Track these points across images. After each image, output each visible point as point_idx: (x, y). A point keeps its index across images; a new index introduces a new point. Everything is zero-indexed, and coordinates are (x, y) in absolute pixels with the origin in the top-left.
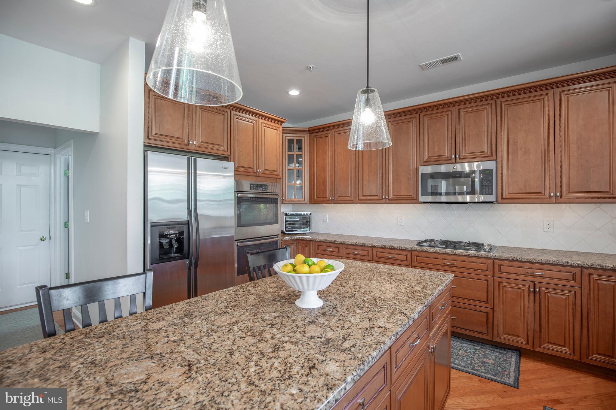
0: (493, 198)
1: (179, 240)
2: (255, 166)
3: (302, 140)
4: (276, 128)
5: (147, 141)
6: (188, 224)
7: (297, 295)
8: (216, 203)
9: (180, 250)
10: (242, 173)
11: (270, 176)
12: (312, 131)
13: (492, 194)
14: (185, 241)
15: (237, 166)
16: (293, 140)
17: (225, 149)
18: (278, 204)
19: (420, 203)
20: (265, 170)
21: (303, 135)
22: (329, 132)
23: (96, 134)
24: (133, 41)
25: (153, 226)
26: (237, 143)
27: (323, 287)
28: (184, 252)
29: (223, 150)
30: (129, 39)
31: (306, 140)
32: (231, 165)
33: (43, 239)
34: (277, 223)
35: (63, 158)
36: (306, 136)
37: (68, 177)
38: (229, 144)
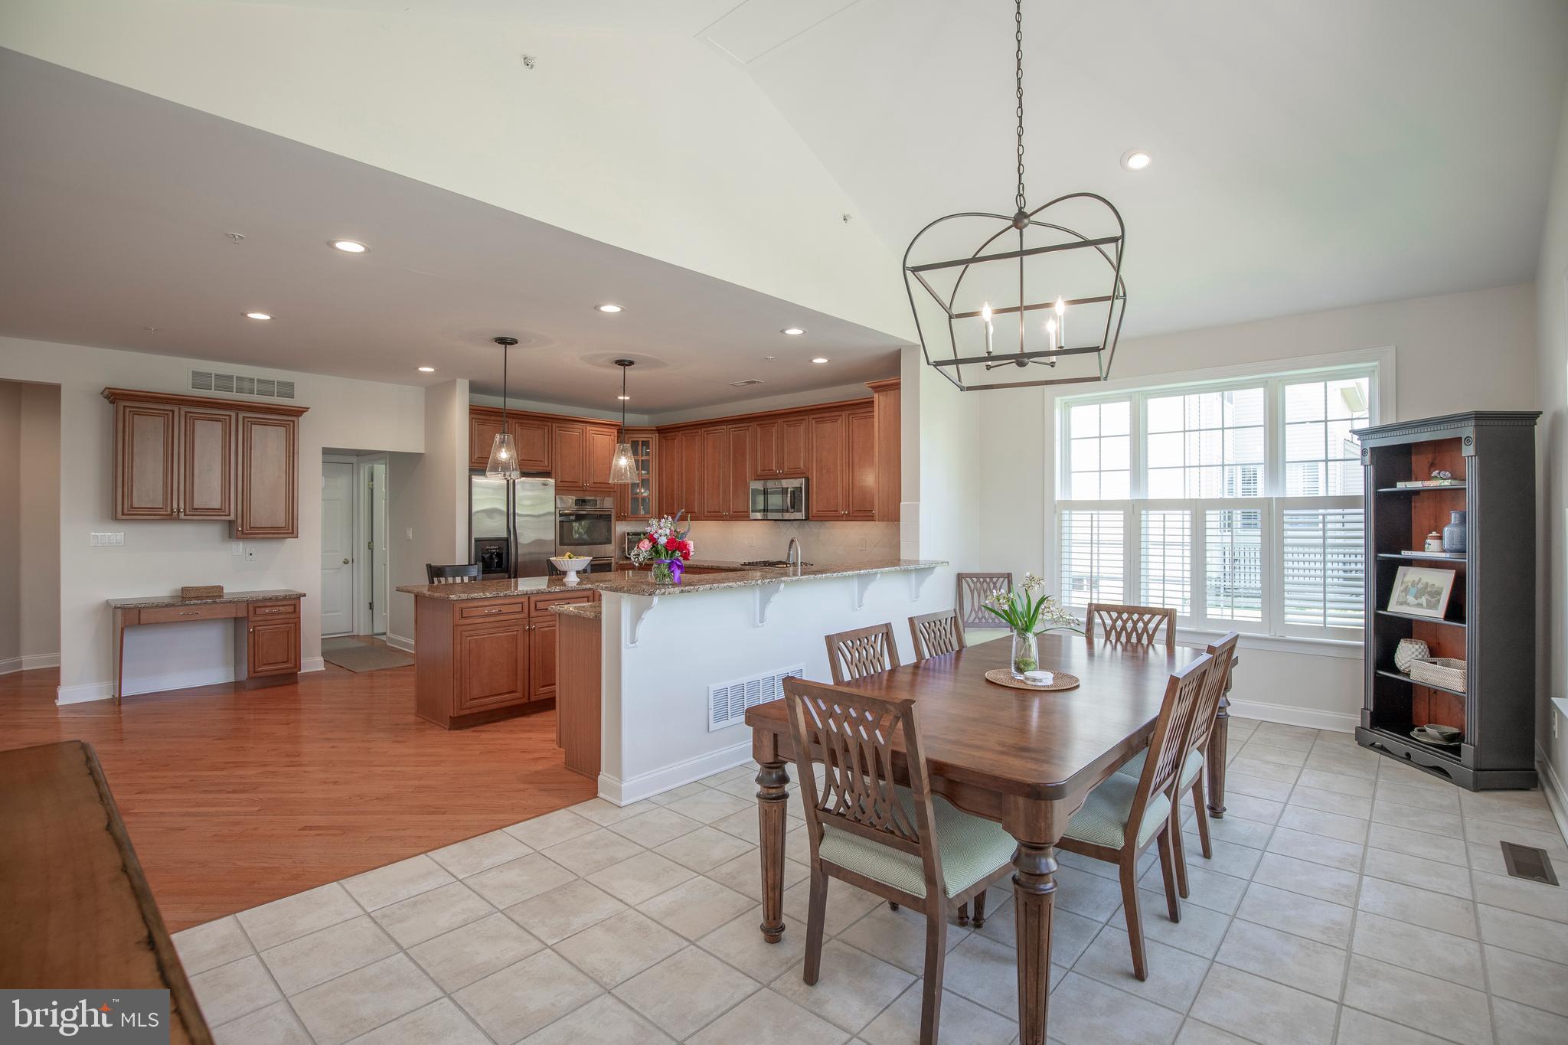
0: (801, 515)
1: (499, 555)
2: (581, 479)
3: (649, 441)
4: (609, 434)
5: (471, 465)
6: (507, 540)
7: (564, 573)
8: (535, 519)
9: (499, 564)
10: (565, 488)
11: (601, 489)
12: (662, 431)
13: (801, 511)
14: (504, 555)
15: (560, 480)
16: (638, 441)
17: (546, 463)
18: (611, 521)
19: (752, 520)
20: (594, 483)
21: (650, 436)
22: (677, 433)
23: (420, 455)
24: (459, 381)
25: (477, 540)
26: (559, 456)
27: (581, 568)
28: (503, 566)
29: (544, 466)
30: (455, 381)
31: (653, 439)
32: (551, 481)
33: (346, 562)
34: (610, 543)
35: (367, 467)
36: (653, 436)
37: (372, 490)
38: (550, 458)
